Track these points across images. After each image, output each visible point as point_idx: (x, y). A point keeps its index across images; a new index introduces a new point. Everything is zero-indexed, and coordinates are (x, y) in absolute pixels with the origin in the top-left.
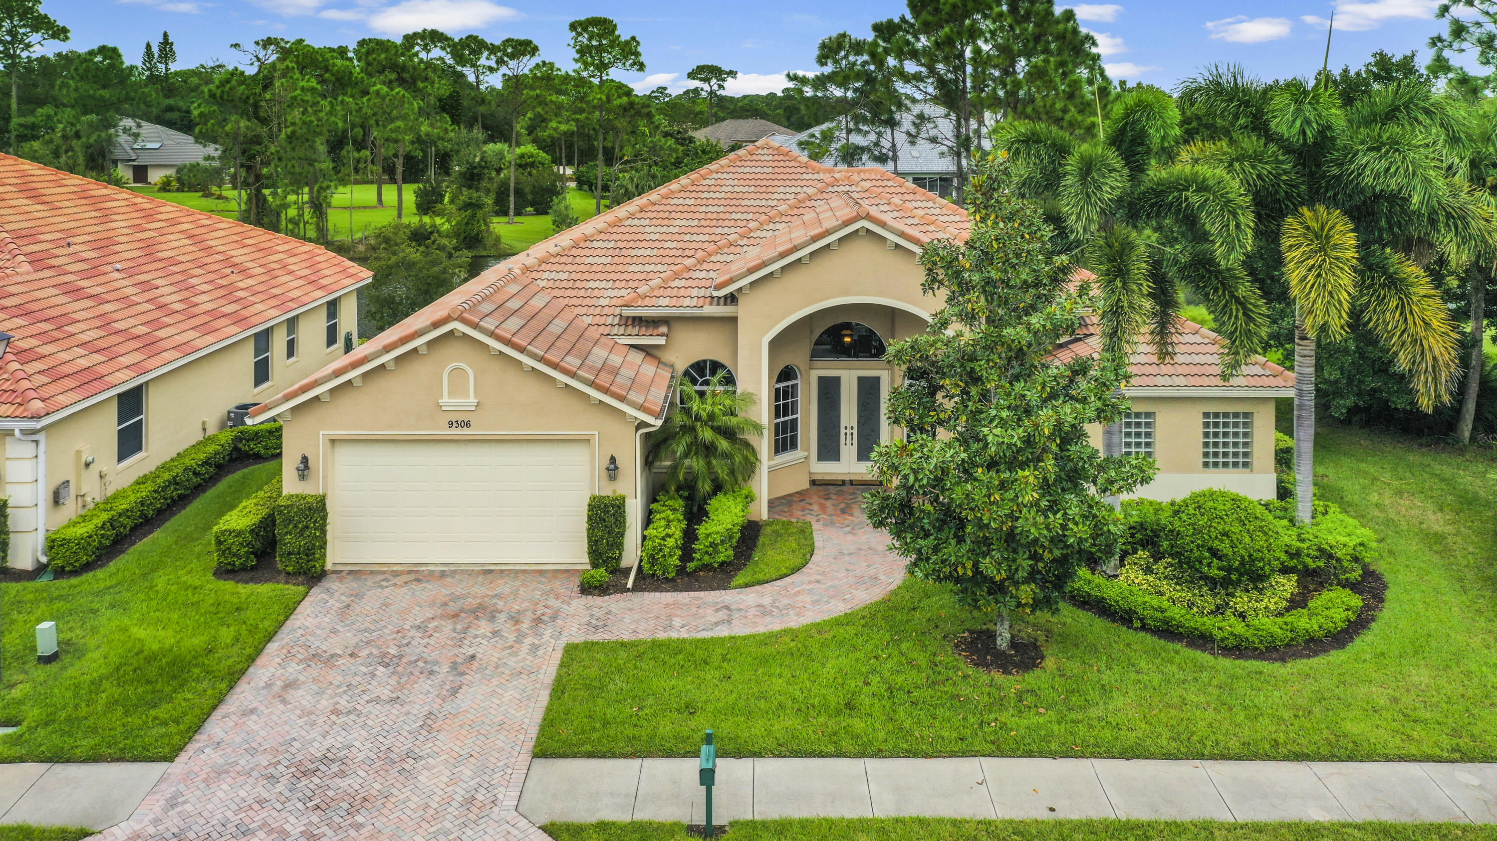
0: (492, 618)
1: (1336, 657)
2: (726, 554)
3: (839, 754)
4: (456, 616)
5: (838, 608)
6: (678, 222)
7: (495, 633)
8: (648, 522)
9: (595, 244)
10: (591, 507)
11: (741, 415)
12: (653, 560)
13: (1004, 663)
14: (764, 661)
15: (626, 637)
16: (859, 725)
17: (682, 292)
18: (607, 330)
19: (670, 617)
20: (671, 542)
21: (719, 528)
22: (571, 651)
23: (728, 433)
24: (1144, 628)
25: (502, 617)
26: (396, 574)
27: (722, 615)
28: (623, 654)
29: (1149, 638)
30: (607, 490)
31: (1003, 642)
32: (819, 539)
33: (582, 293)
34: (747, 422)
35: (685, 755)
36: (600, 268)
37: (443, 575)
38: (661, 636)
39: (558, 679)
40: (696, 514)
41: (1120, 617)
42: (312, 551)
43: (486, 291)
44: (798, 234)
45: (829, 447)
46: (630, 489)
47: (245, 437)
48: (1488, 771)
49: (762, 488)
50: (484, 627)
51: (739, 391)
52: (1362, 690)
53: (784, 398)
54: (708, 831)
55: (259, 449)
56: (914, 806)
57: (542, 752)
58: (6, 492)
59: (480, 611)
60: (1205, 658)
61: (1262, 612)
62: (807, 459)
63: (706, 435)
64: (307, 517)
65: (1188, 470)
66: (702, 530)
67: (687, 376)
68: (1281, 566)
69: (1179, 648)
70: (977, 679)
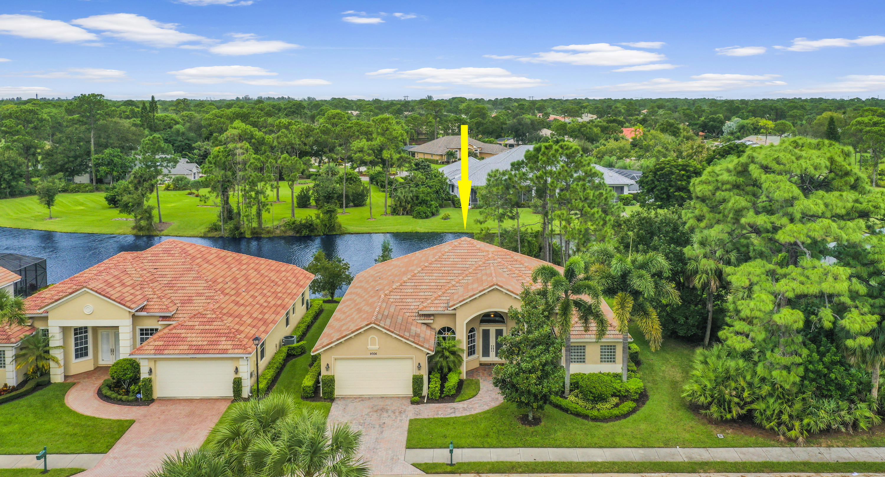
0: (387, 412)
1: (623, 421)
2: (453, 392)
3: (484, 447)
4: (376, 411)
5: (486, 408)
6: (435, 275)
7: (389, 416)
8: (429, 382)
9: (408, 284)
10: (413, 379)
11: (458, 347)
12: (432, 394)
13: (530, 424)
14: (464, 424)
15: (426, 417)
16: (489, 440)
17: (438, 305)
18: (414, 318)
19: (438, 411)
20: (437, 389)
21: (451, 384)
22: (411, 421)
23: (453, 353)
24: (571, 413)
25: (390, 412)
26: (356, 398)
27: (452, 410)
28: (426, 422)
29: (572, 416)
30: (418, 373)
31: (530, 417)
32: (481, 386)
33: (405, 304)
34: (460, 349)
35: (445, 448)
36: (410, 294)
37: (369, 398)
38: (436, 417)
39: (409, 429)
40: (444, 379)
41: (566, 410)
42: (332, 392)
43: (377, 309)
44: (475, 286)
45: (486, 353)
46: (424, 372)
47: (290, 349)
48: (648, 450)
49: (464, 369)
50: (385, 415)
51: (457, 339)
52: (625, 430)
53: (471, 338)
54: (451, 465)
55: (294, 353)
56: (502, 459)
57: (408, 447)
58: (240, 375)
59: (383, 410)
60: (586, 422)
61: (605, 408)
62: (479, 357)
63: (447, 353)
64: (330, 382)
65: (596, 363)
66: (446, 385)
67: (440, 332)
68: (614, 395)
69: (580, 419)
70: (522, 428)
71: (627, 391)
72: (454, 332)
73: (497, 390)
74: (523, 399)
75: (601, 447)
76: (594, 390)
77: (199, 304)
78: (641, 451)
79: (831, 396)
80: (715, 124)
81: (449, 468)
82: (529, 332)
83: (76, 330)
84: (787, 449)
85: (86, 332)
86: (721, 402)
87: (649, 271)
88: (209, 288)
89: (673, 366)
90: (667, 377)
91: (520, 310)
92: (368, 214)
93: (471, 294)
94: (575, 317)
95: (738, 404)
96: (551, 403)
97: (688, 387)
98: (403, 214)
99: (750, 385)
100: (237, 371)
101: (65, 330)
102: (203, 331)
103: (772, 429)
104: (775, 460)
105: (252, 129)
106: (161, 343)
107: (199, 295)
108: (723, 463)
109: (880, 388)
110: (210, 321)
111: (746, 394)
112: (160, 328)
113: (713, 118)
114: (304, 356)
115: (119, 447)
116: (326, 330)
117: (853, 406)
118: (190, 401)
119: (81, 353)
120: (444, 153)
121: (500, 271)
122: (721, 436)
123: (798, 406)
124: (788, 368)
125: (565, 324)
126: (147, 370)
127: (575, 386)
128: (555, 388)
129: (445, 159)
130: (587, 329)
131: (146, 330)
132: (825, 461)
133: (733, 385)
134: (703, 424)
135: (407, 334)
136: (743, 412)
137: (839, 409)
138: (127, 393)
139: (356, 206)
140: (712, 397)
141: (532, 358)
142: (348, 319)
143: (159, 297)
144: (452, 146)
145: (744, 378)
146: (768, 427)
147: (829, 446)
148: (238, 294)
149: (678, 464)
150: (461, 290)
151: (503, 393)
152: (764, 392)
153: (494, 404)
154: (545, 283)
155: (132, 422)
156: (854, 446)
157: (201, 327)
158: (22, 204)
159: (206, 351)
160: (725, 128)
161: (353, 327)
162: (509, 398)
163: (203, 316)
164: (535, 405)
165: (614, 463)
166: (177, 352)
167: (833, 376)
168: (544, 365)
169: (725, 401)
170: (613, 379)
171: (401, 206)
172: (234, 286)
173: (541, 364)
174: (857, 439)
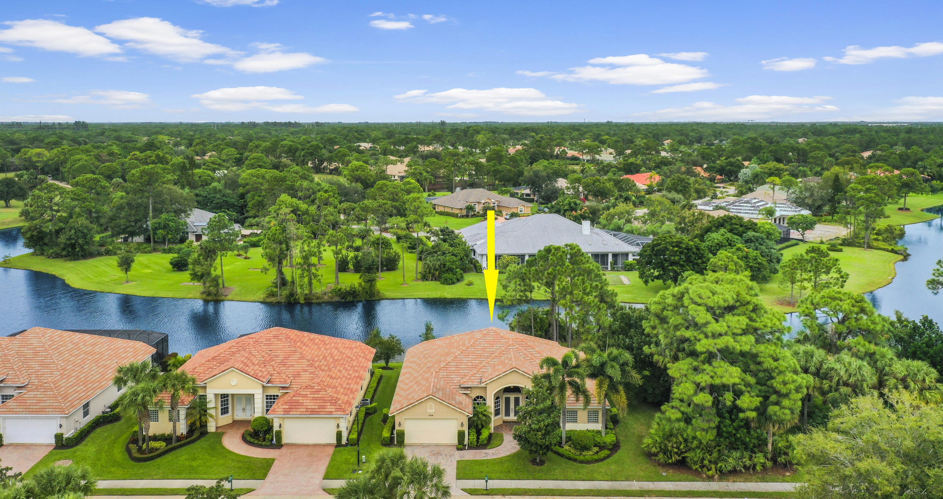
0: (441, 454)
1: (600, 463)
2: (485, 442)
3: (507, 479)
4: (434, 455)
5: (508, 453)
7: (443, 458)
8: (469, 435)
10: (458, 432)
11: (487, 409)
12: (471, 443)
13: (538, 464)
14: (494, 464)
15: (467, 459)
16: (510, 474)
17: (474, 380)
18: (457, 389)
19: (475, 455)
20: (474, 439)
21: (484, 436)
22: (458, 461)
23: (485, 415)
24: (565, 457)
25: (443, 454)
26: (419, 446)
27: (485, 455)
28: (468, 462)
29: (566, 459)
30: (461, 429)
31: (538, 460)
32: (505, 438)
33: (450, 379)
34: (489, 411)
35: (482, 479)
36: (453, 371)
37: (429, 446)
38: (474, 459)
39: (457, 467)
40: (479, 433)
41: (562, 456)
42: (403, 442)
43: (432, 384)
44: (500, 367)
45: (507, 413)
46: (466, 429)
47: (367, 409)
48: (614, 482)
49: (492, 426)
50: (440, 457)
51: (487, 405)
52: (600, 469)
53: (497, 403)
54: (486, 490)
55: (370, 411)
56: (519, 487)
57: (457, 479)
58: (340, 429)
59: (439, 454)
60: (575, 463)
61: (588, 455)
62: (502, 417)
63: (481, 416)
64: (401, 435)
65: (584, 423)
66: (481, 437)
67: (475, 400)
68: (595, 445)
69: (571, 462)
70: (532, 467)
71: (605, 443)
72: (485, 400)
73: (516, 442)
74: (533, 448)
75: (583, 480)
76: (581, 443)
77: (305, 378)
78: (610, 483)
79: (738, 449)
80: (732, 168)
81: (485, 492)
82: (537, 404)
83: (221, 395)
84: (707, 483)
85: (227, 396)
86: (665, 451)
87: (618, 363)
88: (311, 365)
89: (641, 425)
90: (636, 432)
91: (531, 389)
92: (400, 280)
93: (497, 373)
94: (569, 392)
95: (676, 453)
96: (552, 450)
97: (647, 441)
98: (432, 280)
99: (686, 440)
100: (338, 426)
101: (216, 395)
102: (314, 399)
103: (696, 469)
104: (696, 490)
105: (298, 202)
106: (287, 407)
107: (305, 371)
108: (661, 491)
109: (773, 443)
110: (318, 391)
111: (682, 447)
112: (280, 395)
113: (730, 162)
114: (377, 413)
115: (271, 476)
116: (395, 398)
117: (754, 455)
118: (307, 446)
119: (225, 411)
120: (464, 207)
121: (518, 355)
122: (664, 474)
123: (715, 455)
124: (707, 431)
125: (563, 398)
126: (278, 425)
127: (569, 439)
128: (554, 441)
129: (464, 212)
130: (577, 400)
131: (271, 396)
132: (729, 490)
133: (674, 440)
134: (655, 466)
135: (454, 402)
136: (680, 458)
137: (742, 457)
138: (264, 440)
139: (389, 270)
140: (660, 447)
141: (539, 421)
142: (411, 390)
143: (278, 373)
144: (471, 200)
145: (682, 436)
146: (694, 468)
147: (734, 482)
148: (330, 370)
149: (632, 491)
150: (490, 369)
151: (519, 444)
152: (694, 446)
153: (514, 451)
154: (549, 369)
155: (273, 460)
156: (751, 482)
157: (312, 396)
158: (95, 266)
159: (318, 413)
160: (740, 175)
161: (417, 397)
162: (523, 447)
163: (312, 387)
164: (541, 452)
165: (591, 490)
166: (299, 413)
167: (738, 435)
168: (547, 426)
169: (668, 450)
170: (595, 435)
171: (430, 273)
172: (325, 363)
173: (544, 425)
174: (754, 477)
